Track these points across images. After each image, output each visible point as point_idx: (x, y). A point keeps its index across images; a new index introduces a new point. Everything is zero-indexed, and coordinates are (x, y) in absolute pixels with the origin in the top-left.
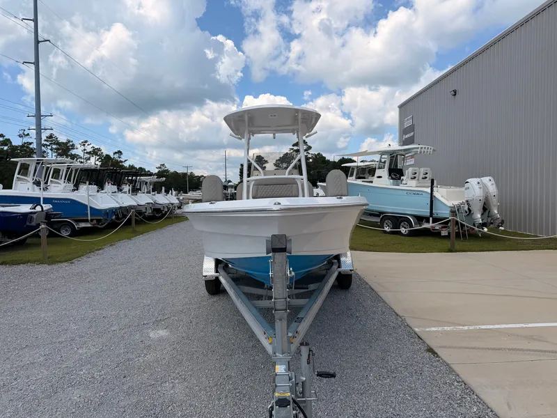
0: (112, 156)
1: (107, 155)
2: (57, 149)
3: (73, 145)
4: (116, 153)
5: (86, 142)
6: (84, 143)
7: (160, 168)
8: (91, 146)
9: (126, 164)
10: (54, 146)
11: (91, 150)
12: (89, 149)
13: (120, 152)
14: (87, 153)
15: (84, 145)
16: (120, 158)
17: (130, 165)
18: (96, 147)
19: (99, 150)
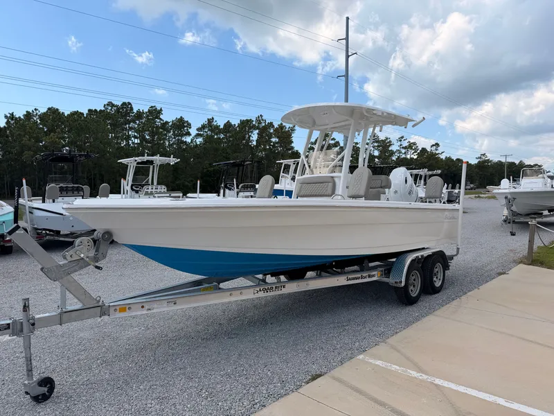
0: (429, 150)
1: (423, 148)
2: (378, 146)
3: (390, 141)
4: (433, 145)
5: (402, 137)
6: (401, 139)
7: (480, 158)
8: (407, 141)
9: (443, 157)
10: (376, 144)
11: (407, 144)
12: (405, 144)
13: (437, 145)
14: (403, 148)
15: (401, 141)
16: (437, 150)
17: (446, 158)
18: (412, 142)
19: (414, 144)
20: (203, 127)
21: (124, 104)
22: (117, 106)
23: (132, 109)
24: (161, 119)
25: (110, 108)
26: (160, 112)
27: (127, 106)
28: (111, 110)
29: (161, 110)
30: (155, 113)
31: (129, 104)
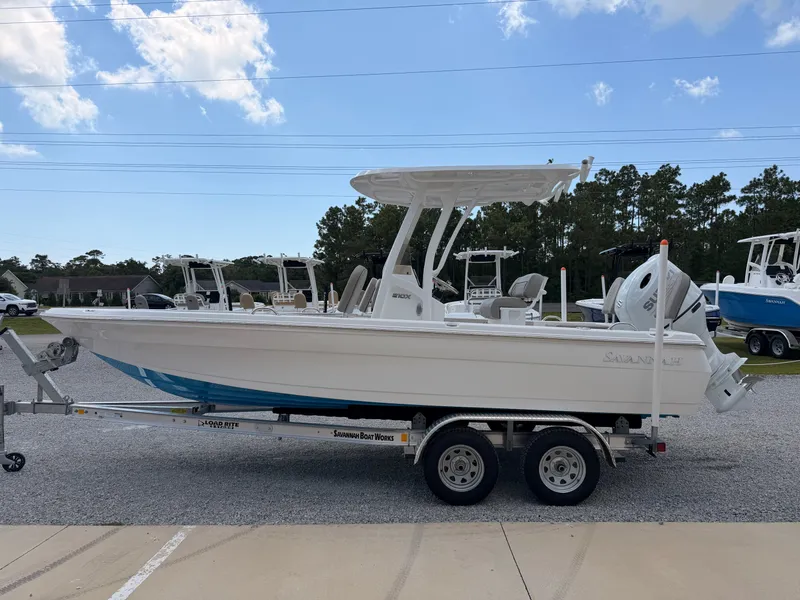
20: (755, 184)
21: (624, 168)
22: (613, 173)
23: (635, 173)
24: (677, 183)
25: (603, 178)
26: (676, 172)
27: (629, 170)
28: (605, 180)
29: (678, 168)
30: (668, 175)
31: (632, 167)
